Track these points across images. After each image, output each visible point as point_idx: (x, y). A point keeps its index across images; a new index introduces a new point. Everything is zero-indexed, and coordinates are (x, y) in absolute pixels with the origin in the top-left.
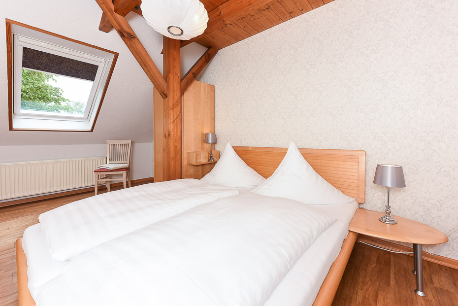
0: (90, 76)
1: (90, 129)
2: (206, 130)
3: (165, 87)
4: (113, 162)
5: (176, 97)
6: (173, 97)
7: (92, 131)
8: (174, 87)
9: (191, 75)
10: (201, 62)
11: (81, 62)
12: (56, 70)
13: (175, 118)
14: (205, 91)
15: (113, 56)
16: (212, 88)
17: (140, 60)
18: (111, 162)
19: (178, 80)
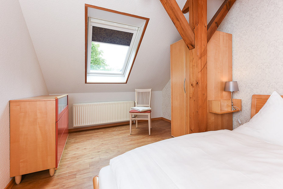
0: (128, 42)
1: (125, 81)
2: (225, 79)
3: (193, 38)
4: (139, 105)
5: (203, 46)
6: (201, 47)
7: (126, 83)
8: (201, 37)
9: (214, 24)
10: (223, 10)
11: (123, 32)
12: (109, 40)
13: (203, 67)
14: (223, 40)
15: (145, 21)
16: (230, 36)
17: (173, 16)
18: (138, 105)
19: (205, 29)
